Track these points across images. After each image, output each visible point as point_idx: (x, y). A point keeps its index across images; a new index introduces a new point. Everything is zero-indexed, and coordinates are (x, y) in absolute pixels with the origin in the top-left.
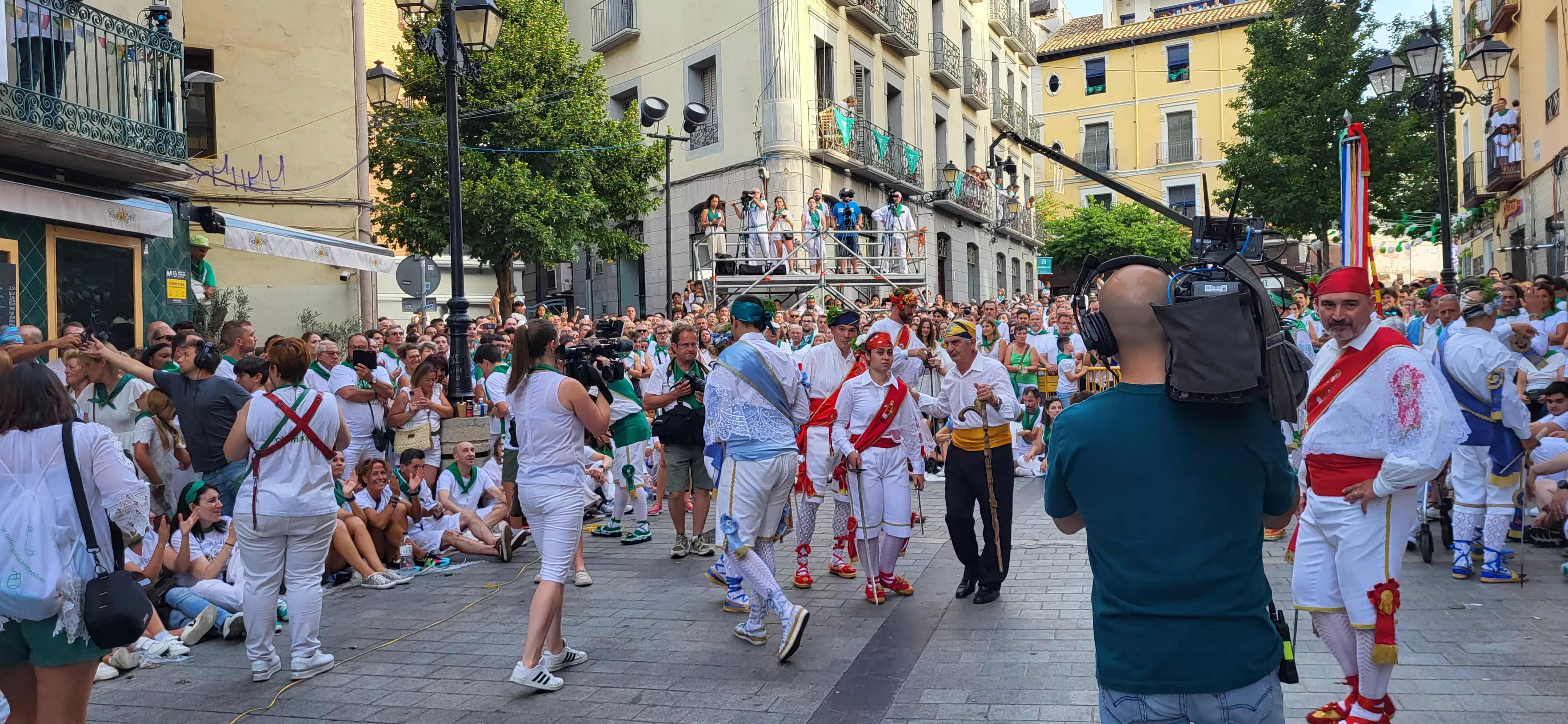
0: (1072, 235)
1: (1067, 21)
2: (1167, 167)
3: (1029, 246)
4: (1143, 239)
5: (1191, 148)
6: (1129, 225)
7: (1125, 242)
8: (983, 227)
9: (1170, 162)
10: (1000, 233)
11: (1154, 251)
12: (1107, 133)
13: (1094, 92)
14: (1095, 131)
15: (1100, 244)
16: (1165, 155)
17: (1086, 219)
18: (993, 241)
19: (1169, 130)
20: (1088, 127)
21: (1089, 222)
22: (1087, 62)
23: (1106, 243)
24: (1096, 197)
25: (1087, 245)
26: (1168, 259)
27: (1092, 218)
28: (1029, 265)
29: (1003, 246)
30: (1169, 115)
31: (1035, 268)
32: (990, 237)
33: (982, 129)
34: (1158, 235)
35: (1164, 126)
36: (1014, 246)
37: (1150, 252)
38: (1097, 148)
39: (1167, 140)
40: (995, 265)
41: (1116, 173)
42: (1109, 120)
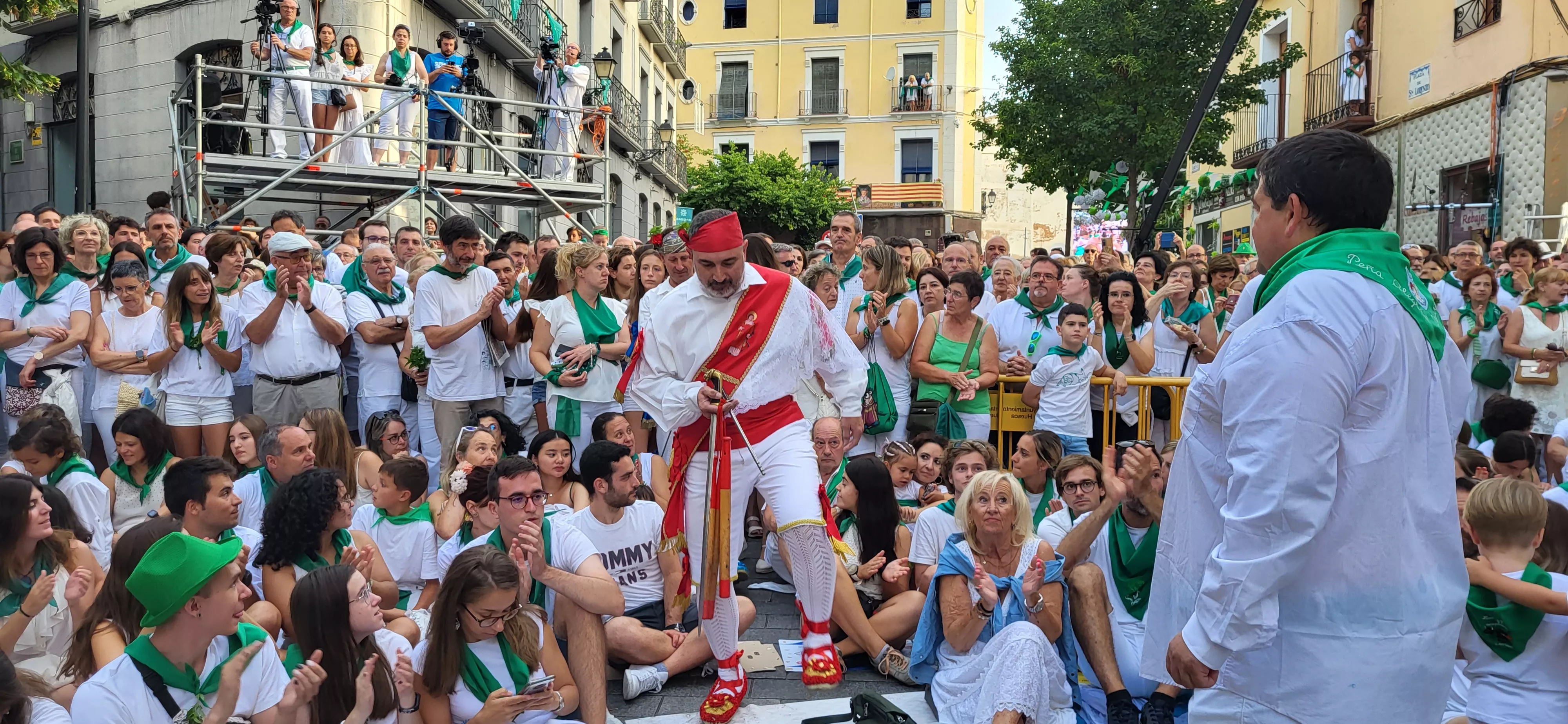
0: (712, 185)
2: (811, 119)
3: (670, 192)
4: (791, 195)
5: (837, 100)
6: (774, 180)
7: (770, 198)
8: (627, 156)
9: (813, 113)
10: (644, 170)
11: (801, 210)
12: (746, 74)
13: (732, 27)
14: (732, 71)
15: (743, 199)
16: (808, 105)
17: (727, 169)
18: (637, 177)
19: (814, 78)
20: (725, 65)
21: (731, 172)
23: (751, 197)
24: (738, 145)
25: (727, 199)
26: (814, 221)
28: (669, 215)
29: (646, 185)
30: (815, 61)
31: (675, 219)
32: (634, 171)
33: (630, 28)
34: (805, 193)
35: (809, 72)
36: (657, 188)
37: (796, 211)
38: (734, 90)
39: (810, 88)
40: (637, 208)
41: (755, 121)
42: (750, 59)
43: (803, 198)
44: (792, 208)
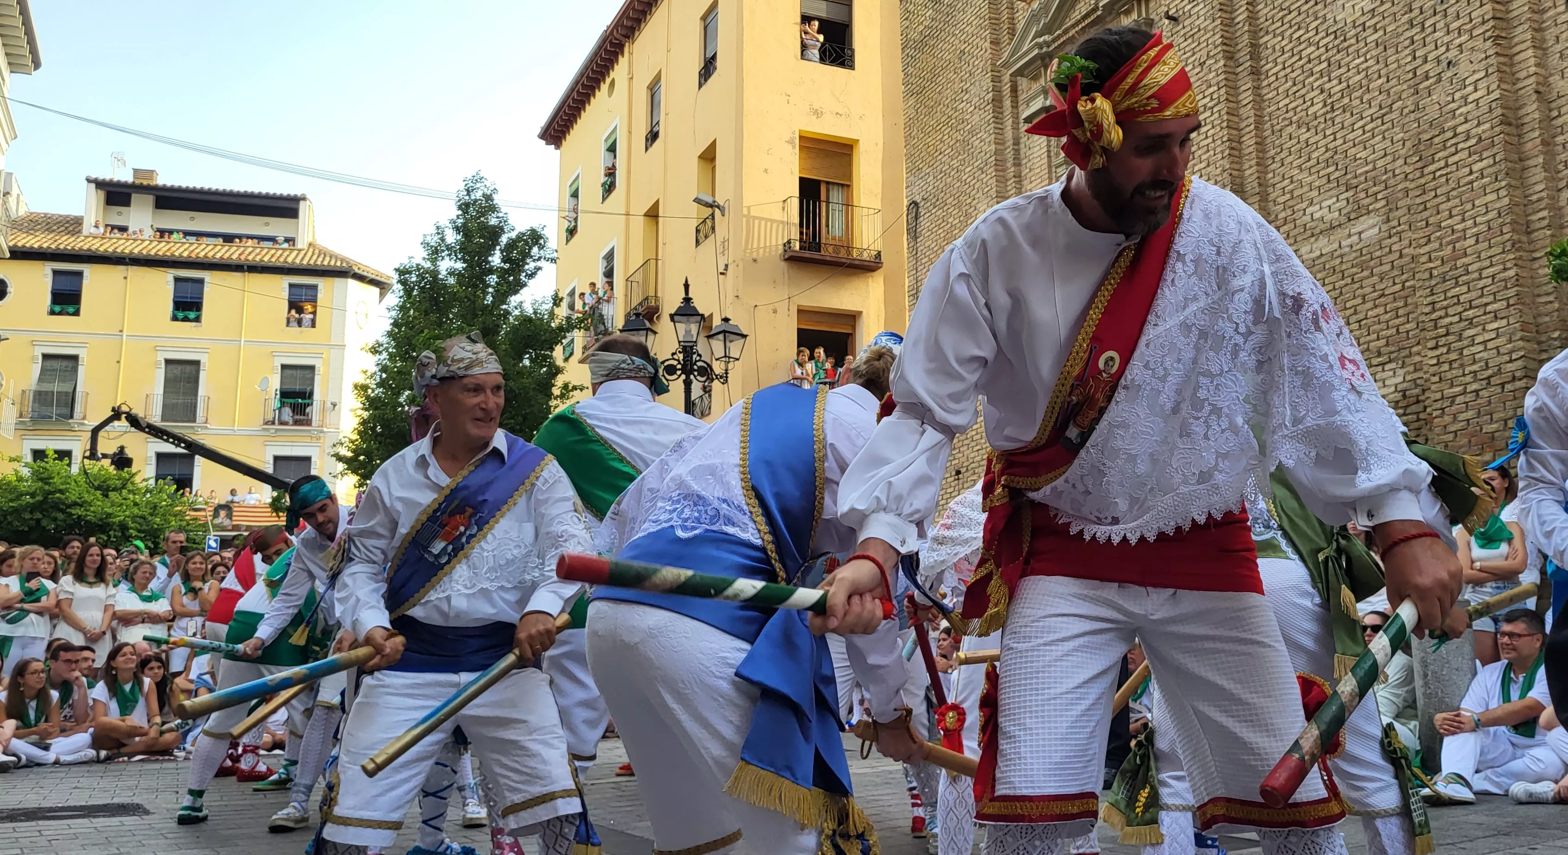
0: (18, 499)
1: (22, 212)
4: (127, 513)
5: (195, 407)
6: (107, 496)
7: (99, 516)
11: (139, 531)
12: (75, 370)
13: (60, 313)
14: (55, 364)
15: (61, 515)
17: (41, 479)
19: (167, 380)
20: (46, 357)
21: (49, 484)
22: (56, 273)
23: (72, 514)
24: (56, 452)
27: (53, 478)
30: (168, 362)
34: (146, 512)
35: (160, 374)
38: (56, 387)
39: (161, 390)
41: (83, 424)
42: (82, 354)
43: (143, 518)
44: (128, 529)
